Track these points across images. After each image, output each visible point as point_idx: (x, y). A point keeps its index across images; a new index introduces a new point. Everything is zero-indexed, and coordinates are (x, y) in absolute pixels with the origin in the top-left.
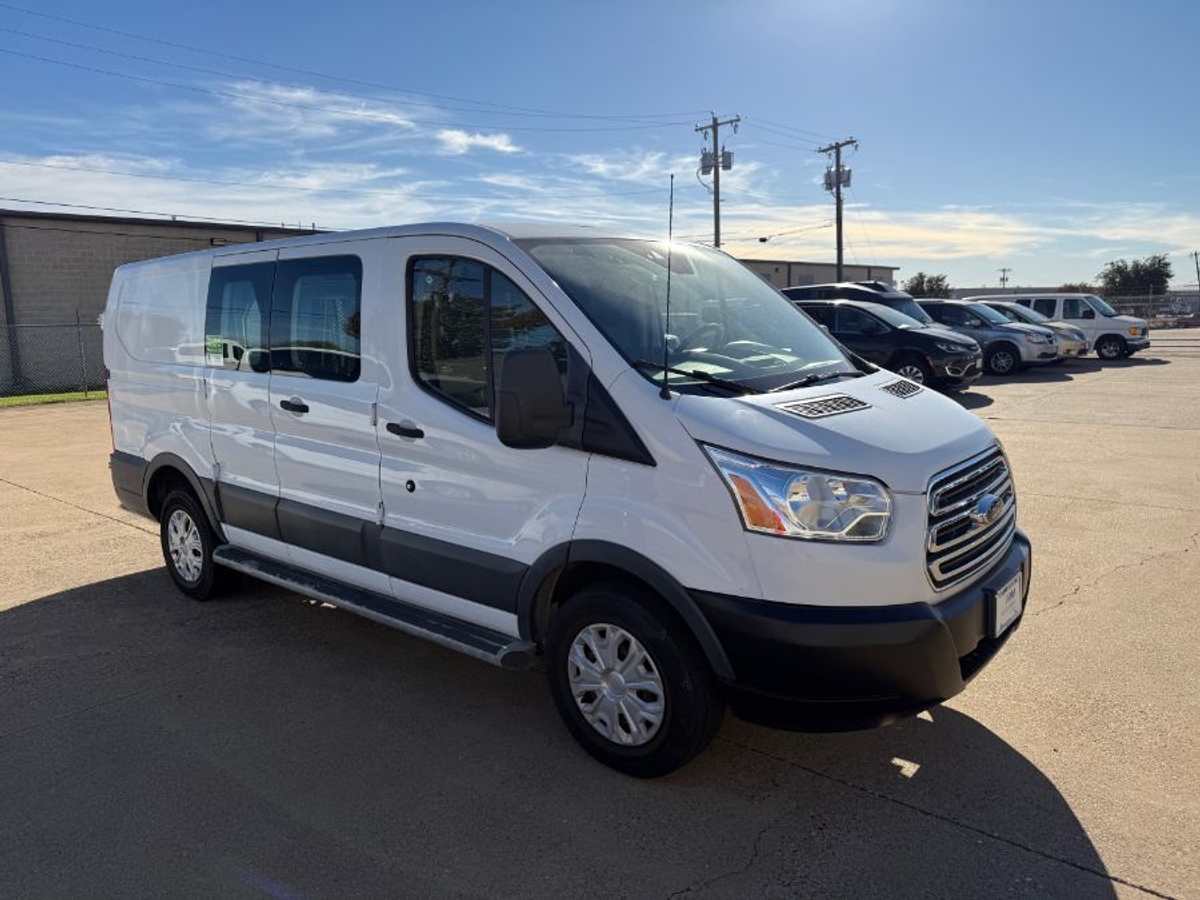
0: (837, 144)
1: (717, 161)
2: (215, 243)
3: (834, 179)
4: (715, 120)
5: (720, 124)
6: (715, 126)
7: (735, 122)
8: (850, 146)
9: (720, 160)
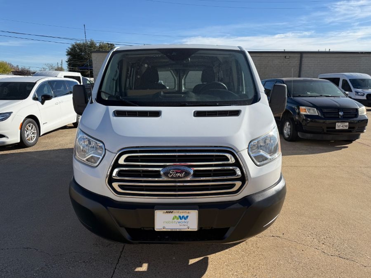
2: (286, 57)
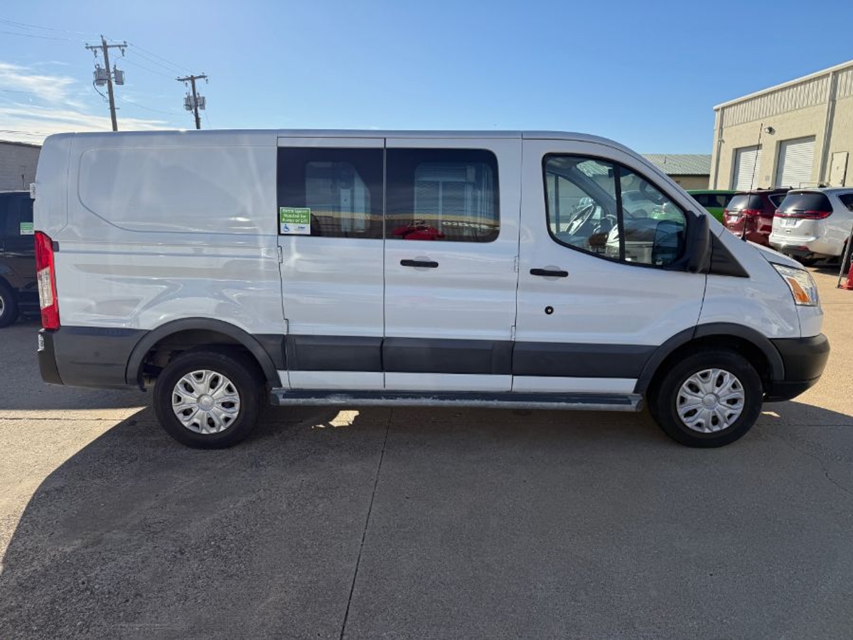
0: (192, 76)
1: (110, 76)
3: (193, 102)
4: (104, 43)
5: (108, 47)
6: (105, 47)
7: (122, 47)
8: (202, 79)
9: (113, 75)
